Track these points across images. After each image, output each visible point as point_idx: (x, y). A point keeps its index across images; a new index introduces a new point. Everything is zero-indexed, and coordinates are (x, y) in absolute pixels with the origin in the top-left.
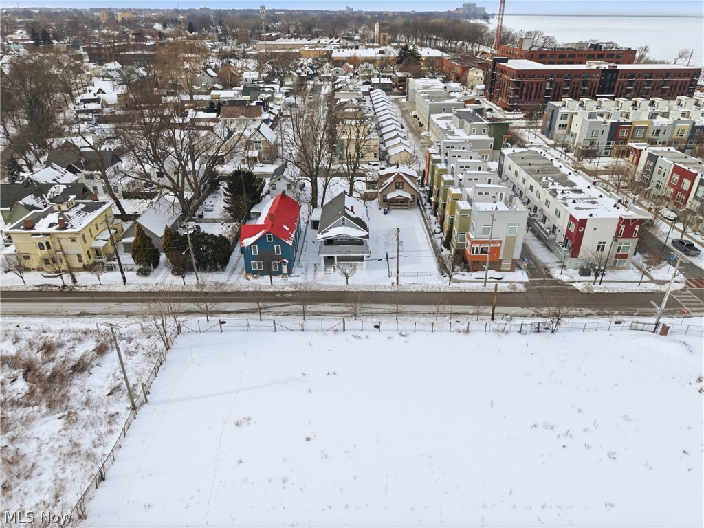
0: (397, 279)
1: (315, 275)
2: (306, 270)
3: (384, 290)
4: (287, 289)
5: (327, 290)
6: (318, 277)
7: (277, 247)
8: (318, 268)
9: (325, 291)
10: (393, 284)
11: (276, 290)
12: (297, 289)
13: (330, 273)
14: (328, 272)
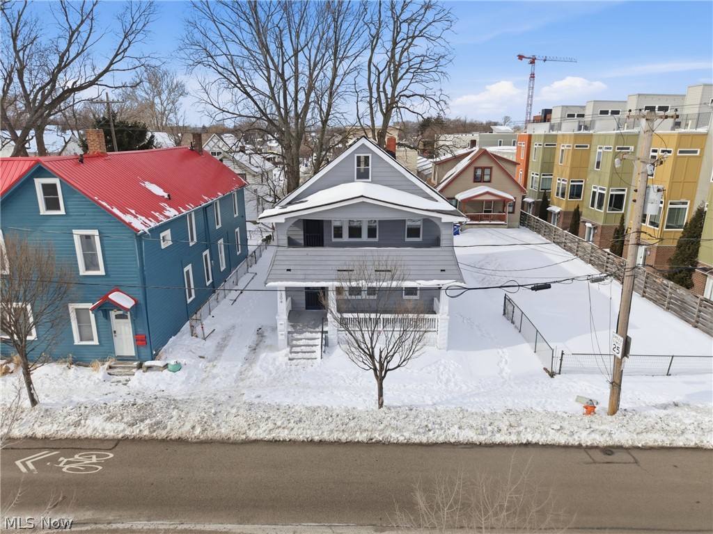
0: (616, 386)
1: (250, 360)
4: (97, 426)
5: (284, 435)
7: (87, 240)
10: (590, 408)
13: (307, 355)
14: (300, 355)
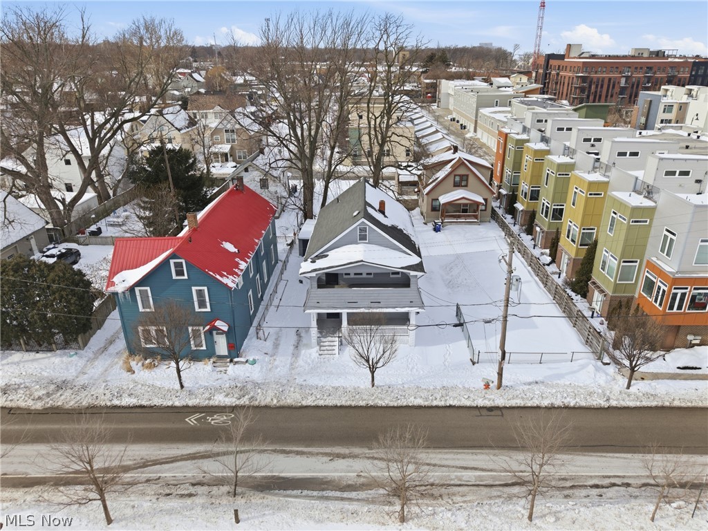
0: (500, 374)
1: (295, 355)
2: (276, 346)
3: (468, 403)
4: (220, 400)
5: (321, 403)
6: (301, 362)
7: (200, 293)
8: (304, 341)
9: (317, 407)
10: (487, 386)
11: (191, 403)
12: (245, 401)
13: (330, 352)
14: (326, 352)
